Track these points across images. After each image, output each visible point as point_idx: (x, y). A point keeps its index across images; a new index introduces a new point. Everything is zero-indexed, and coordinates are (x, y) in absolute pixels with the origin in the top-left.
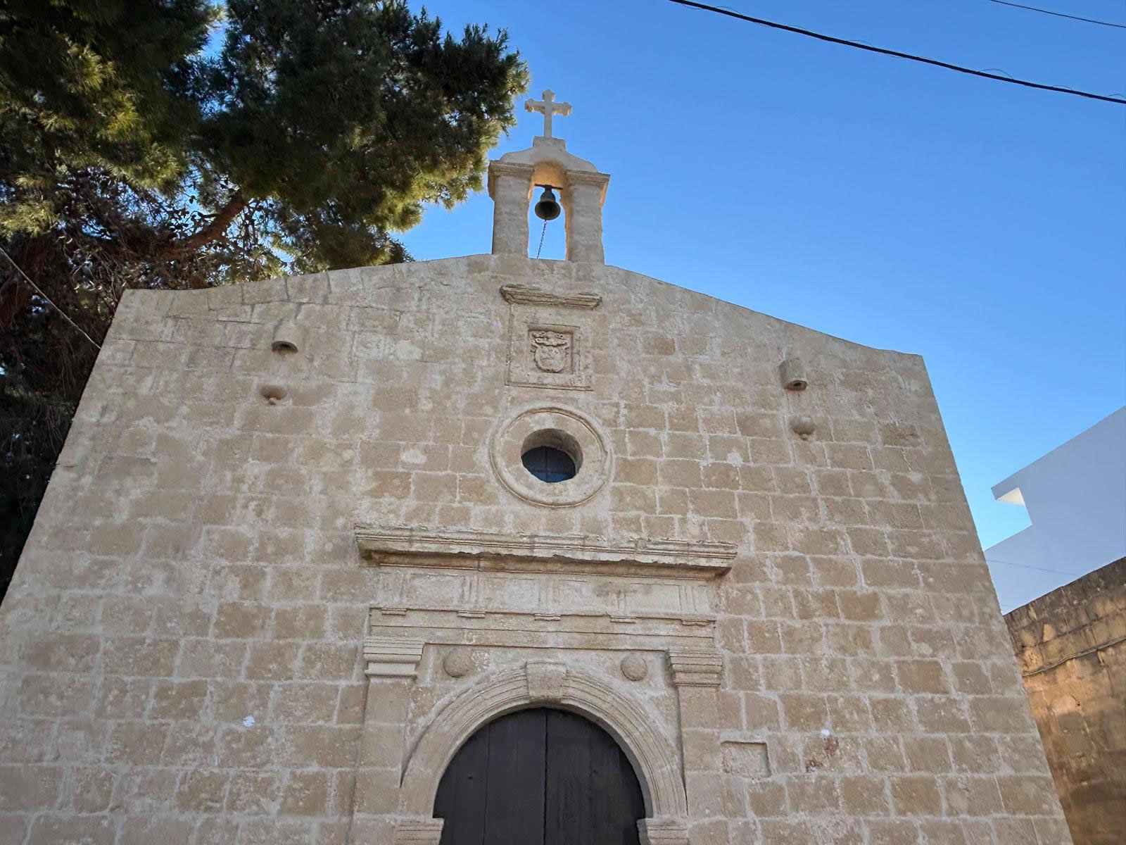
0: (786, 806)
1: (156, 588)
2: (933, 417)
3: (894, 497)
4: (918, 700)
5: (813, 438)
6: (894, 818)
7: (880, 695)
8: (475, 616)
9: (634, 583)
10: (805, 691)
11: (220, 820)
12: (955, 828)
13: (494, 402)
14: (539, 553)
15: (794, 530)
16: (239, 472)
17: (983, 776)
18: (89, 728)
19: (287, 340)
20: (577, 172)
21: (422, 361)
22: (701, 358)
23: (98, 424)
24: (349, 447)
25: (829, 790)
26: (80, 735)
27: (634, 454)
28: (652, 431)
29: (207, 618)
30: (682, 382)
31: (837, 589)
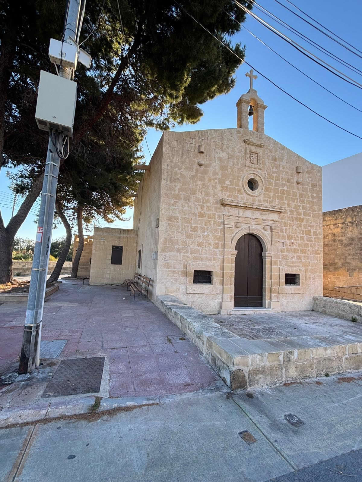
0: (285, 251)
1: (186, 208)
2: (321, 182)
3: (311, 200)
4: (307, 237)
5: (299, 185)
6: (300, 255)
7: (301, 235)
8: (241, 217)
9: (267, 213)
10: (291, 234)
11: (204, 248)
12: (308, 257)
13: (242, 170)
14: (254, 207)
15: (293, 204)
16: (197, 183)
17: (313, 249)
18: (181, 233)
19: (202, 151)
20: (261, 104)
21: (228, 158)
22: (282, 163)
23: (167, 169)
24: (216, 179)
25: (292, 250)
26: (180, 234)
27: (268, 186)
28: (271, 180)
29: (196, 214)
30: (278, 169)
31: (298, 216)
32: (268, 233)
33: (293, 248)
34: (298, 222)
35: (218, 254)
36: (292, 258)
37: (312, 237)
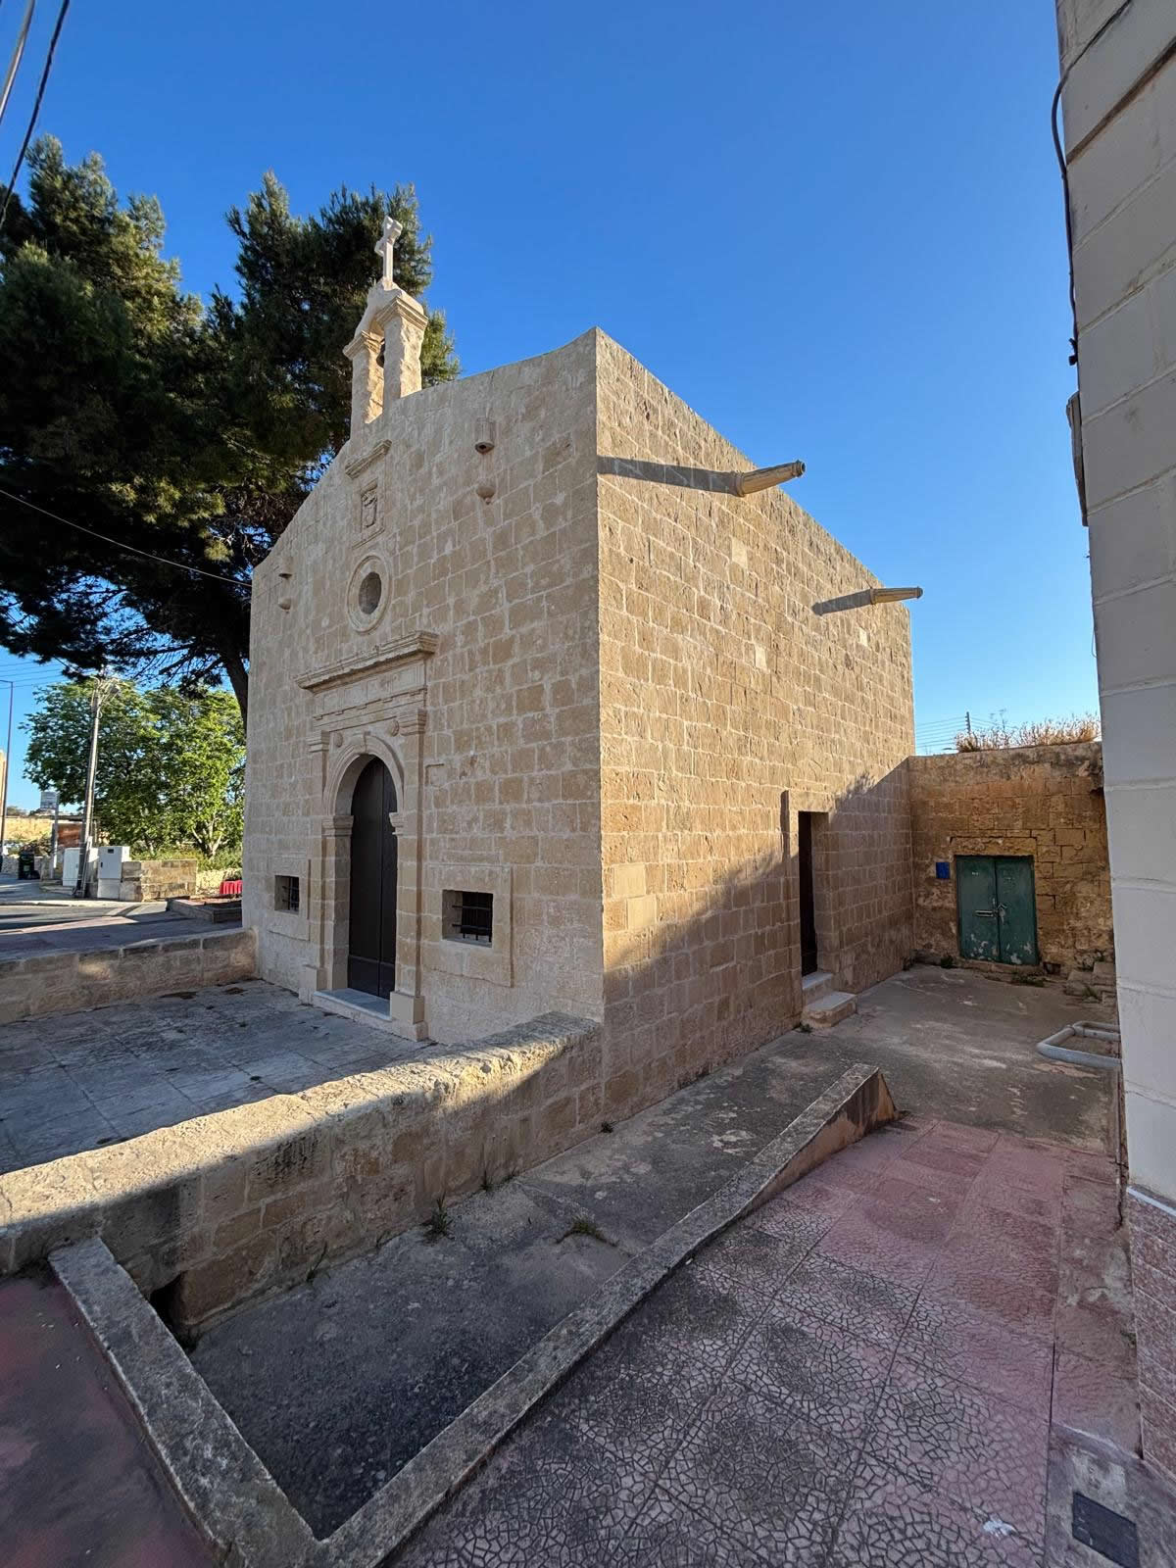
1: (271, 724)
2: (589, 411)
3: (541, 533)
4: (524, 720)
5: (494, 498)
6: (497, 806)
7: (502, 720)
8: (339, 713)
9: (395, 673)
10: (465, 726)
11: (291, 819)
12: (529, 812)
13: (348, 567)
15: (474, 597)
16: (284, 657)
17: (553, 772)
22: (438, 457)
23: (254, 649)
24: (308, 626)
25: (469, 789)
27: (402, 571)
28: (410, 547)
29: (282, 733)
30: (427, 491)
31: (492, 640)
32: (399, 742)
33: (472, 780)
34: (491, 666)
35: (310, 831)
36: (470, 824)
37: (545, 716)
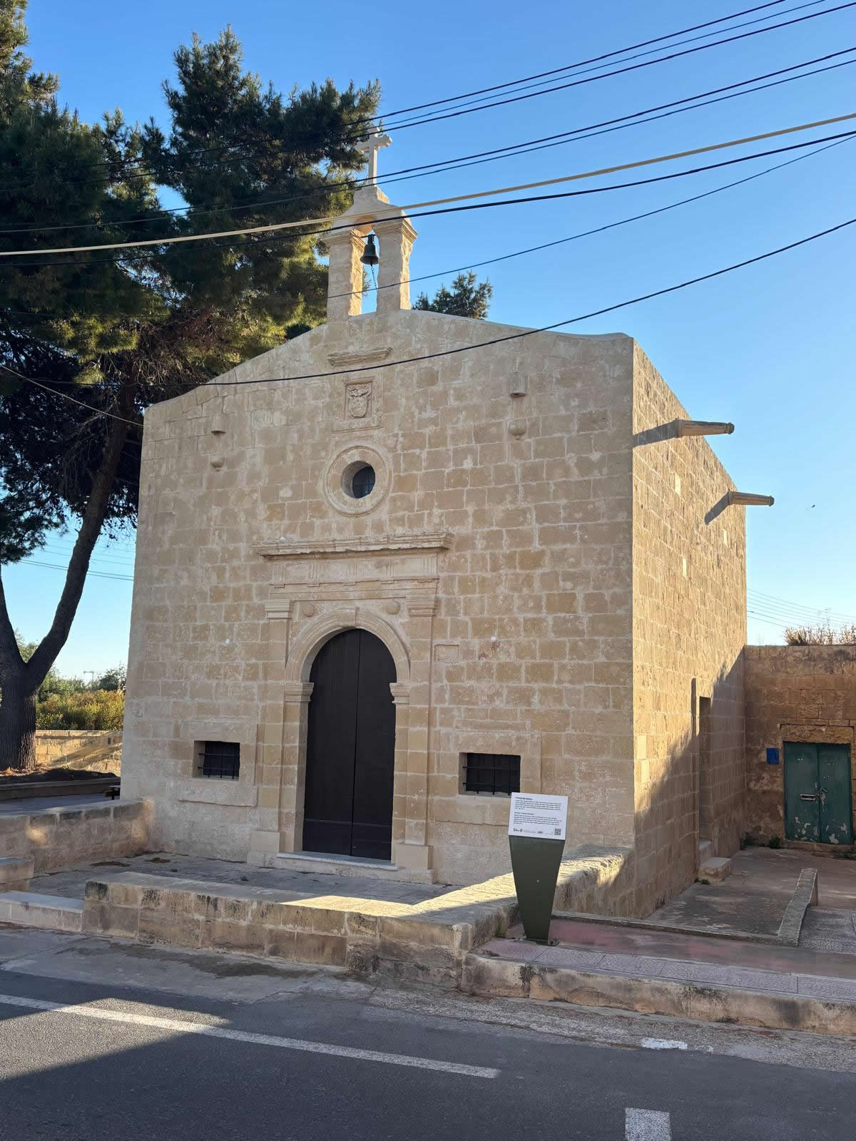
0: (464, 677)
2: (625, 399)
3: (575, 476)
4: (555, 619)
5: (524, 437)
6: (523, 684)
7: (530, 615)
8: (316, 585)
9: (397, 559)
10: (486, 615)
11: (222, 683)
12: (560, 691)
13: (325, 448)
14: (338, 549)
15: (498, 511)
16: (209, 514)
17: (585, 662)
18: (172, 646)
19: (218, 429)
21: (287, 425)
22: (456, 383)
23: (149, 496)
24: (255, 491)
25: (490, 668)
26: (169, 649)
27: (405, 470)
28: (417, 451)
29: (206, 593)
30: (441, 408)
31: (519, 550)
32: (401, 620)
33: (494, 662)
34: (518, 570)
35: (256, 697)
36: (491, 698)
37: (577, 618)
